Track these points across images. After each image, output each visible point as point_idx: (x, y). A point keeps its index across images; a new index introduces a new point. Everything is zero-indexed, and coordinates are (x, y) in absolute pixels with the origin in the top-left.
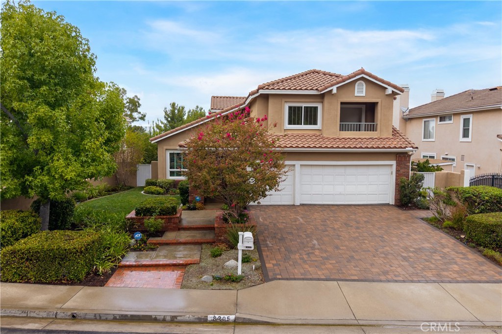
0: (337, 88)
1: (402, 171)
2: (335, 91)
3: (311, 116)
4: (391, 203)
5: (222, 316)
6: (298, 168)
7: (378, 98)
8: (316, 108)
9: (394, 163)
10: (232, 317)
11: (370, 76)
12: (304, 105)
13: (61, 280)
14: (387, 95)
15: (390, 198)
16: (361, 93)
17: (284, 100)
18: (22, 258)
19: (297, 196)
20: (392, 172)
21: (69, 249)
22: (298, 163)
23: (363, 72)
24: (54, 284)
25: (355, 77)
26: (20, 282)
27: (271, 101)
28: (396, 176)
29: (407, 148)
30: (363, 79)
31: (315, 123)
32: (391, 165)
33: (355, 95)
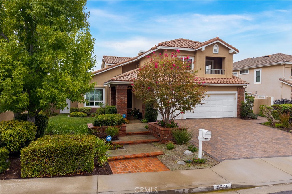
0: (205, 47)
1: (241, 97)
2: (203, 49)
4: (235, 117)
7: (225, 55)
9: (236, 93)
10: (229, 185)
11: (222, 41)
12: (183, 57)
13: (76, 172)
14: (229, 53)
15: (235, 114)
16: (216, 52)
20: (235, 98)
21: (84, 146)
23: (218, 39)
24: (70, 176)
25: (214, 41)
28: (238, 100)
30: (218, 43)
32: (234, 94)
33: (214, 53)
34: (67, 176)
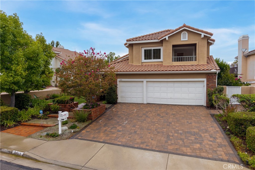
0: (168, 37)
1: (210, 85)
2: (167, 39)
3: (157, 54)
4: (204, 105)
5: (18, 152)
6: (145, 83)
7: (196, 41)
8: (160, 50)
9: (205, 80)
10: (22, 153)
11: (189, 28)
12: (152, 48)
14: (202, 38)
15: (203, 102)
16: (184, 39)
17: (141, 46)
19: (145, 98)
20: (204, 85)
22: (145, 80)
23: (184, 26)
25: (180, 29)
27: (134, 47)
28: (207, 88)
29: (212, 70)
30: (185, 30)
31: (160, 58)
32: (204, 81)
33: (181, 40)
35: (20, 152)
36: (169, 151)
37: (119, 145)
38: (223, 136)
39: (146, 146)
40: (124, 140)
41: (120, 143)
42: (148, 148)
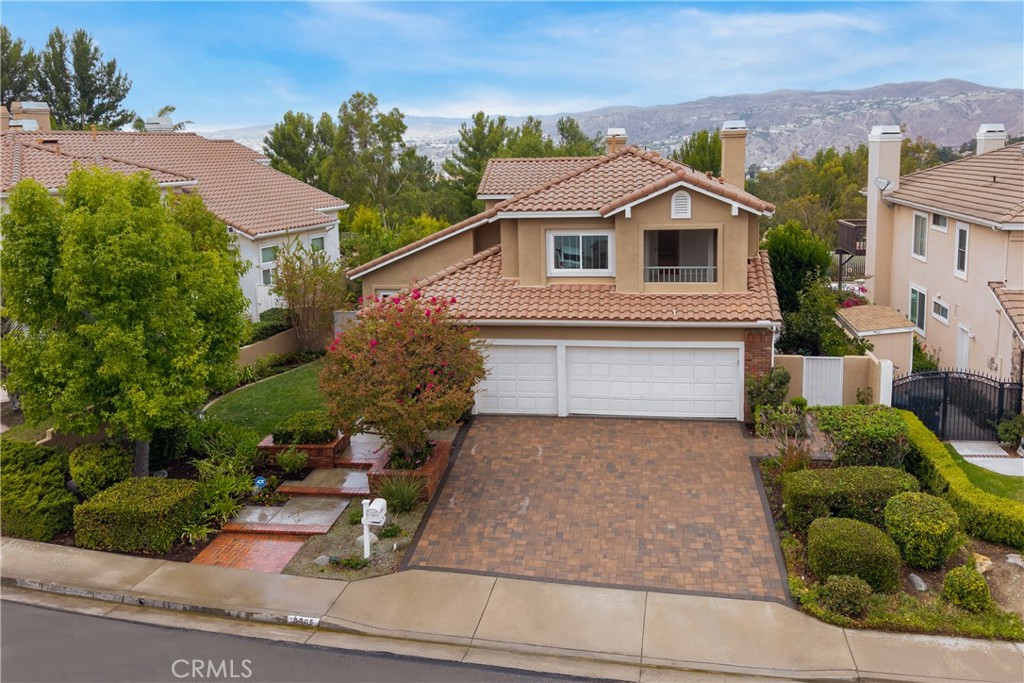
0: (632, 208)
1: (755, 361)
2: (628, 215)
4: (738, 419)
5: (304, 619)
6: (561, 351)
7: (717, 222)
8: (604, 240)
9: (741, 345)
10: (316, 621)
12: (582, 234)
13: (142, 550)
15: (736, 410)
16: (681, 213)
17: (543, 227)
18: (97, 520)
19: (562, 401)
20: (738, 361)
22: (561, 344)
24: (135, 555)
25: (667, 186)
26: (96, 550)
27: (521, 229)
28: (746, 370)
29: (759, 322)
30: (681, 188)
31: (604, 266)
32: (738, 349)
33: (673, 217)
34: (129, 554)
35: (309, 619)
36: (647, 584)
37: (530, 578)
38: (767, 533)
39: (596, 575)
40: (538, 563)
41: (531, 573)
42: (598, 580)
